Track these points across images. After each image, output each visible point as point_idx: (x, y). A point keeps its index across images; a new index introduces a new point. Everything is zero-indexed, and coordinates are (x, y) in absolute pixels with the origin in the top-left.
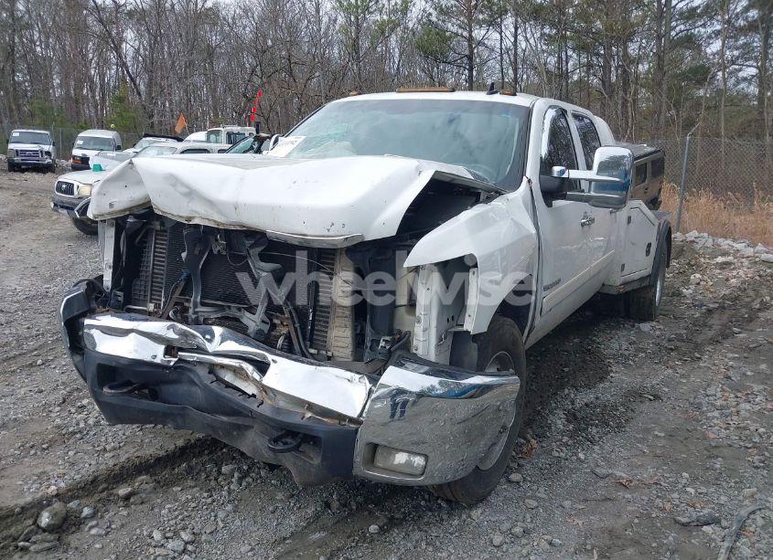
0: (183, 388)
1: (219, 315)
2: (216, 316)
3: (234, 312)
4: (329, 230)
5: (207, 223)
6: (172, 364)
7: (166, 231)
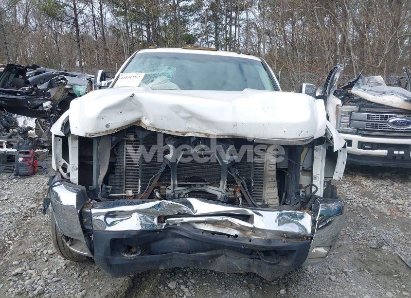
0: (169, 241)
1: (188, 191)
2: (186, 192)
3: (199, 188)
4: (299, 135)
5: (198, 135)
6: (163, 227)
7: (139, 141)
